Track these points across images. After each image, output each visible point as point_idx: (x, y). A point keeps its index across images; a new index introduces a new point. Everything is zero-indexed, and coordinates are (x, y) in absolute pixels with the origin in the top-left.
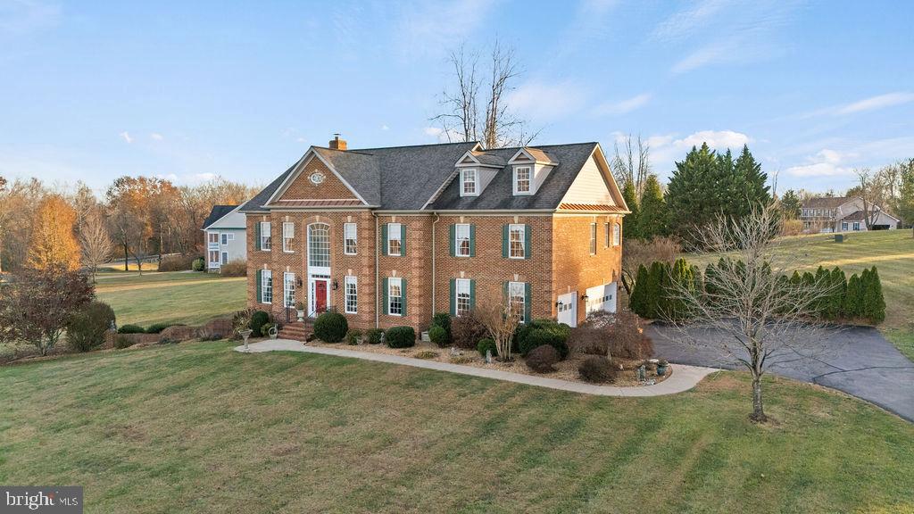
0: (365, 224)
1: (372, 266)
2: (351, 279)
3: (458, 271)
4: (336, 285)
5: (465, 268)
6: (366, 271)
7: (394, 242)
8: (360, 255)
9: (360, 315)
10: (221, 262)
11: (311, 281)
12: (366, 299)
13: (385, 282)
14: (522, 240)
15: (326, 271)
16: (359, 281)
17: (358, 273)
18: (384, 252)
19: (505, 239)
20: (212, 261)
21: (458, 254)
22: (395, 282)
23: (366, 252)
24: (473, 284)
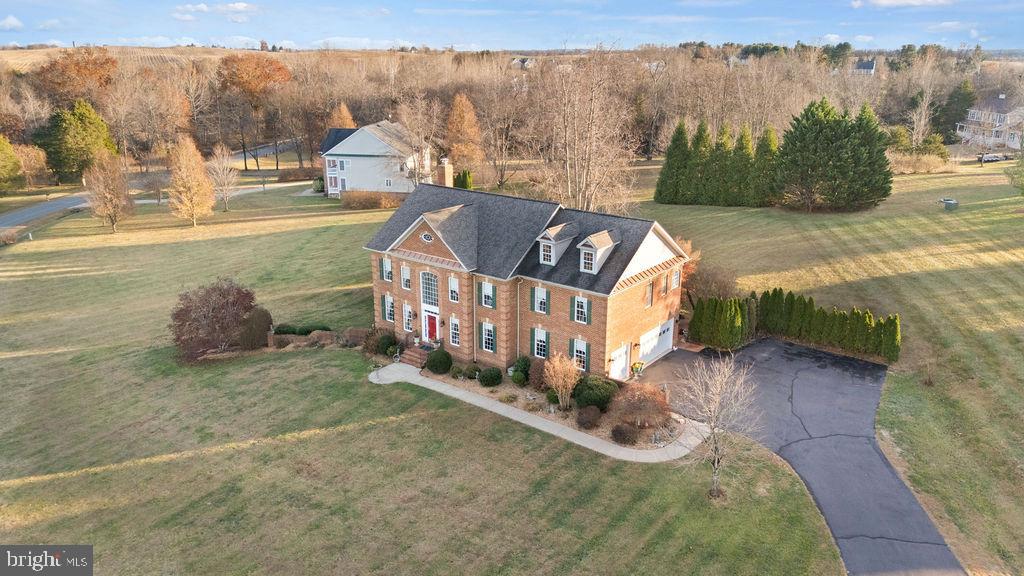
0: (465, 282)
1: (471, 313)
2: (454, 320)
3: (537, 323)
4: (443, 323)
5: (542, 322)
6: (466, 317)
7: (487, 297)
8: (461, 304)
9: (461, 348)
10: (340, 188)
11: (424, 315)
12: (466, 338)
13: (480, 325)
14: (585, 310)
15: (435, 309)
16: (461, 323)
17: (460, 316)
18: (480, 303)
19: (572, 306)
20: (331, 184)
21: (537, 310)
22: (488, 326)
23: (465, 303)
24: (548, 335)
